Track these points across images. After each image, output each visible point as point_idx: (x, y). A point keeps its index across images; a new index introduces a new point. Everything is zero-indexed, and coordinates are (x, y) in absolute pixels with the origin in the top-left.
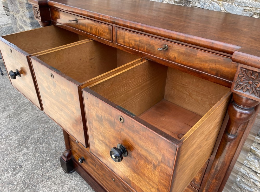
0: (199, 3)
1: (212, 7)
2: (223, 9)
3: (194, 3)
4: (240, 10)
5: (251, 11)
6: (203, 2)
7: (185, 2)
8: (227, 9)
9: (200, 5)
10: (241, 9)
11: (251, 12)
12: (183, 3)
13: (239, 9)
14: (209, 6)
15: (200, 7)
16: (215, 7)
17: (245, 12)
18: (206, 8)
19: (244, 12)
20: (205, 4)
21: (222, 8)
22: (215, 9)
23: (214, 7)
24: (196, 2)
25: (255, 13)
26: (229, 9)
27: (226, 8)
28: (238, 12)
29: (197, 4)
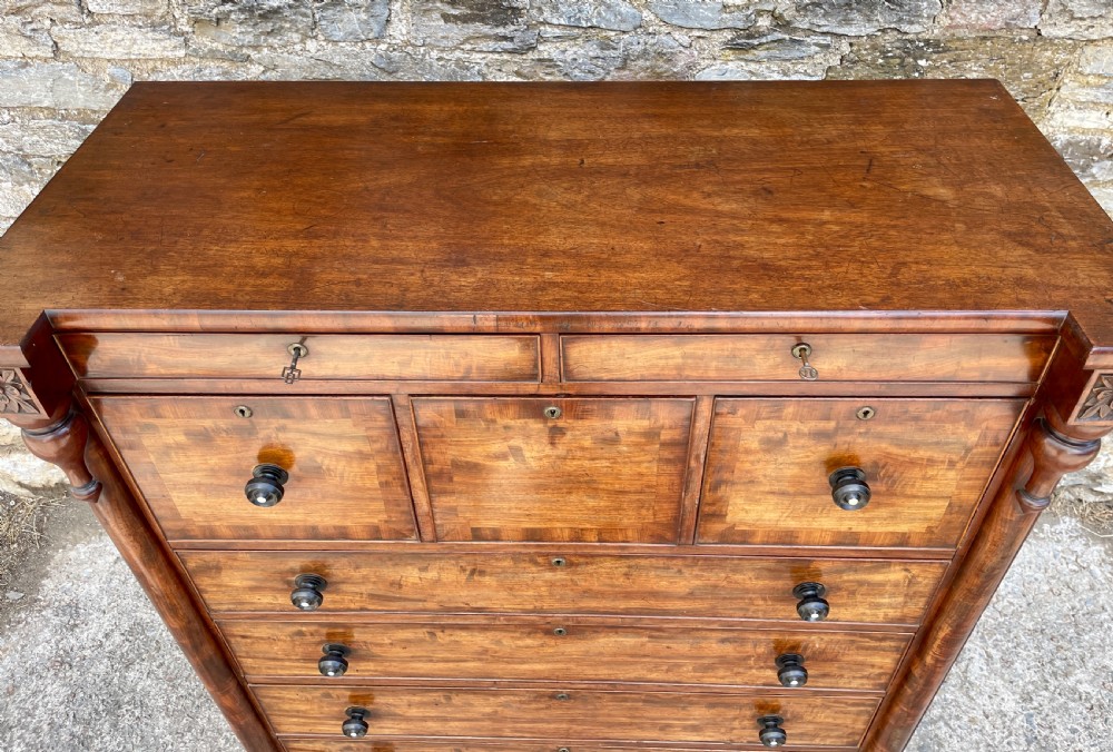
0: (555, 8)
1: (610, 16)
2: (652, 17)
3: (534, 12)
4: (712, 10)
5: (748, 8)
6: (570, 6)
7: (493, 14)
8: (666, 14)
9: (561, 16)
10: (714, 8)
11: (749, 13)
12: (488, 18)
13: (706, 10)
14: (599, 14)
15: (563, 23)
16: (620, 14)
17: (728, 16)
18: (589, 24)
19: (724, 15)
20: (580, 11)
21: (645, 14)
22: (623, 21)
23: (616, 16)
24: (540, 9)
25: (759, 13)
26: (672, 15)
27: (661, 12)
28: (707, 18)
29: (547, 14)
